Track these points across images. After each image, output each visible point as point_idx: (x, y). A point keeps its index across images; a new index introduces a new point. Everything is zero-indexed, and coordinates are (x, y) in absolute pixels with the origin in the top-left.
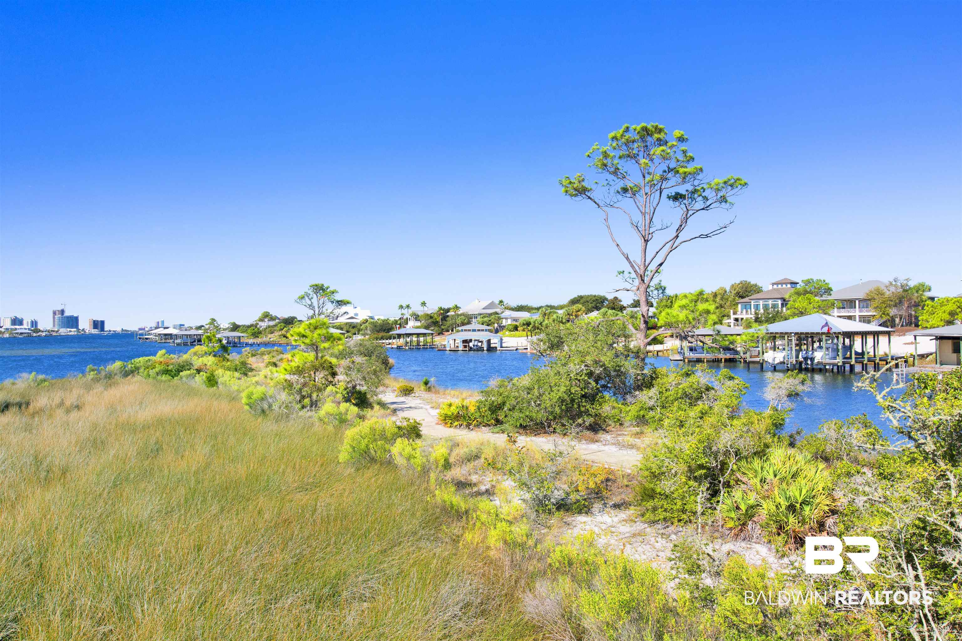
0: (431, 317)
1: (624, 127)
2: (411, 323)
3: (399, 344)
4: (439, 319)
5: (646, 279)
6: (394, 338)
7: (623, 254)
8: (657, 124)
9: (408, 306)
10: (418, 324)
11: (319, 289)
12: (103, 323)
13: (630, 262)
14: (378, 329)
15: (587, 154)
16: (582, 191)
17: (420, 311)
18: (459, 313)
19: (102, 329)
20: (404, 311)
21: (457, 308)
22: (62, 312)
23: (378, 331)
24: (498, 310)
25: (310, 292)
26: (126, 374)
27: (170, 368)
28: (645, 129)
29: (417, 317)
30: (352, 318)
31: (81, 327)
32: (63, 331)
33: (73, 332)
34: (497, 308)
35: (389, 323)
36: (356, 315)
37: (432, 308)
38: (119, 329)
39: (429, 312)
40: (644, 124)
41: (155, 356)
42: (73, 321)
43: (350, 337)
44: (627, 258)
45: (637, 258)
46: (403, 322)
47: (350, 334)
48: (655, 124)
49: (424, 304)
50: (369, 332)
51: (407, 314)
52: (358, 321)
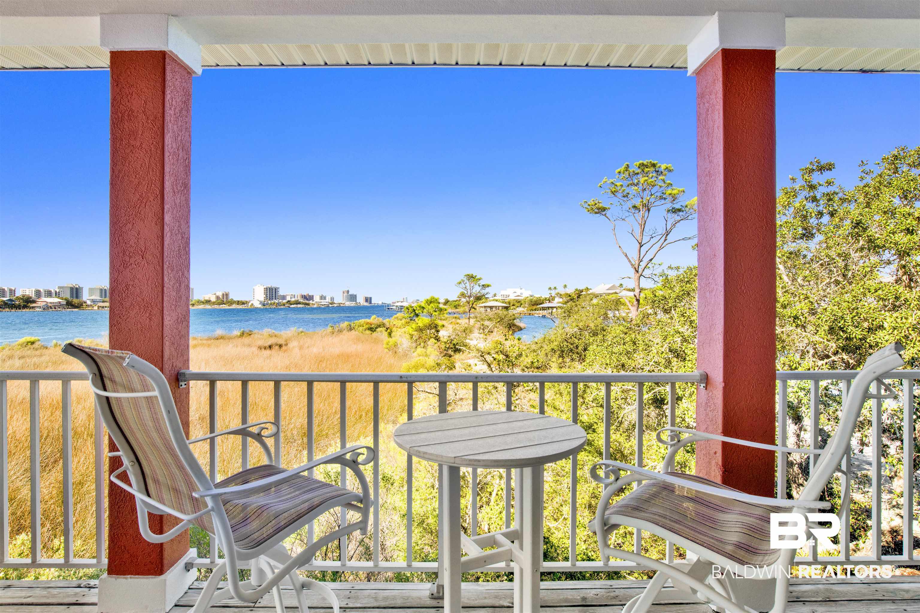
0: (570, 296)
1: (625, 165)
2: (557, 300)
3: (544, 314)
4: (575, 297)
5: (640, 270)
6: (540, 310)
7: (623, 253)
8: (651, 160)
9: (555, 288)
10: (561, 300)
11: (471, 277)
12: (371, 298)
13: (628, 259)
14: (533, 303)
15: (599, 185)
16: (601, 210)
17: (562, 291)
18: (589, 293)
19: (370, 303)
20: (551, 292)
21: (587, 289)
22: (348, 291)
23: (533, 305)
24: (618, 291)
25: (465, 279)
26: (351, 329)
27: (373, 326)
28: (643, 165)
29: (561, 296)
30: (518, 296)
31: (358, 301)
32: (348, 304)
33: (353, 304)
34: (617, 289)
35: (540, 300)
36: (521, 294)
37: (570, 290)
38: (380, 303)
39: (568, 293)
40: (641, 162)
41: (370, 319)
42: (353, 298)
43: (515, 309)
44: (626, 256)
45: (634, 256)
46: (550, 300)
47: (515, 307)
48: (649, 161)
49: (565, 286)
50: (527, 306)
51: (553, 293)
52: (522, 298)
